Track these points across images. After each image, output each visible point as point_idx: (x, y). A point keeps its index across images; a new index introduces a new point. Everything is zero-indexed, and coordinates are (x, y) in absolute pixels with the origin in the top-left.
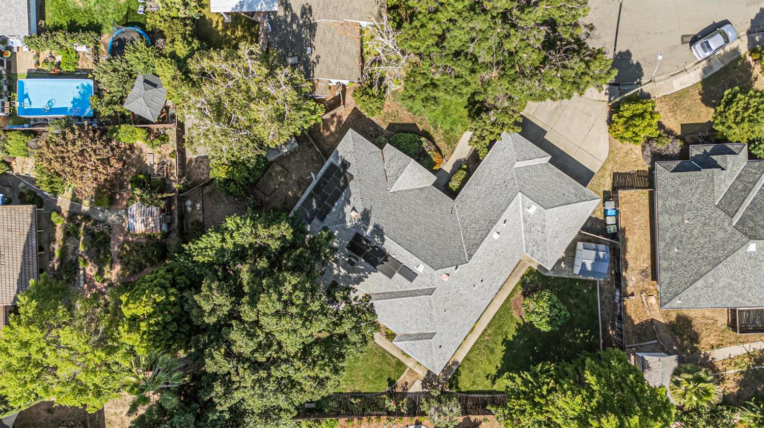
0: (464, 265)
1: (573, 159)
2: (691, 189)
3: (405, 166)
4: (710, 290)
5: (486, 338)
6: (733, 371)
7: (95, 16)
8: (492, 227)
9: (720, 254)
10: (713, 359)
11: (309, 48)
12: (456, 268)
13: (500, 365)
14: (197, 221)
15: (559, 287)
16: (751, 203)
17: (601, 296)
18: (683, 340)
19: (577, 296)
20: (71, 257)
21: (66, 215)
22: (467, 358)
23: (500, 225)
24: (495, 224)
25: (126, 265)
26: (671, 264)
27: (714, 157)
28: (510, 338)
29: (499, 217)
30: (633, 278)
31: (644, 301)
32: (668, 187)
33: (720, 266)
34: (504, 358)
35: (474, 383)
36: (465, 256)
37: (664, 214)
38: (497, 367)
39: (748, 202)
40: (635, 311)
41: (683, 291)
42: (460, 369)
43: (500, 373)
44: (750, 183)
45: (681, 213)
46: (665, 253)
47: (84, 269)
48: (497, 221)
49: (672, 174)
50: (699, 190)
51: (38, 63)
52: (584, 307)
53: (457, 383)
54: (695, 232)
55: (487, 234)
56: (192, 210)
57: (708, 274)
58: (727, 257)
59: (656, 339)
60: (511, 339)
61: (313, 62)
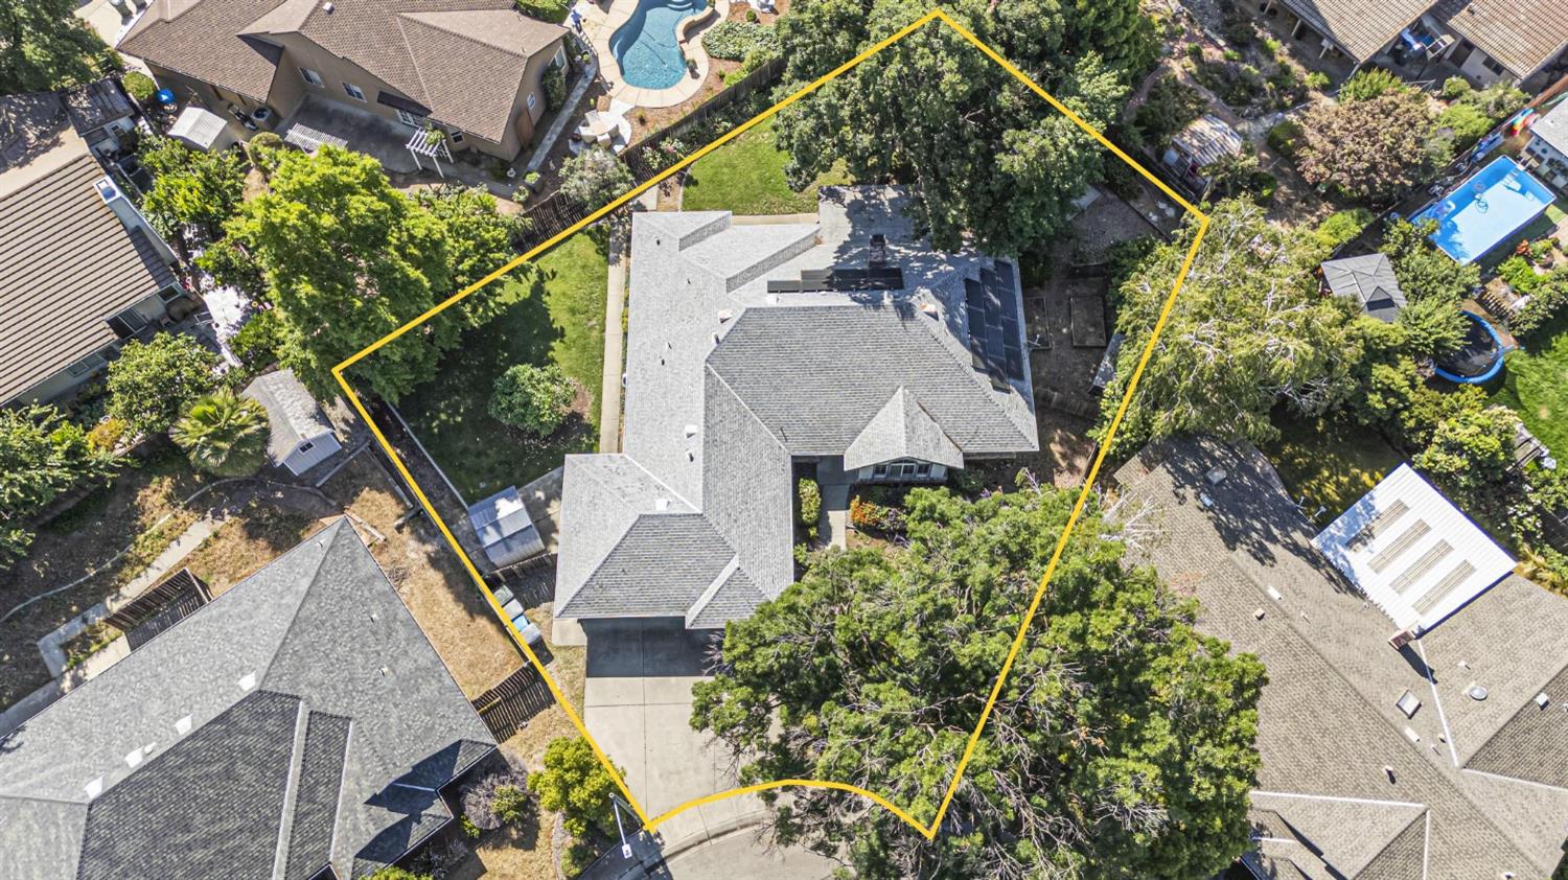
0: (708, 353)
1: (644, 675)
2: (409, 727)
3: (909, 440)
4: (279, 589)
5: (594, 322)
6: (161, 522)
7: (1556, 363)
8: (707, 436)
9: (298, 645)
10: (203, 519)
11: (1208, 502)
12: (717, 340)
13: (546, 299)
14: (1136, 198)
15: (530, 461)
16: (287, 773)
17: (452, 494)
18: (273, 515)
19: (491, 470)
20: (1254, 53)
21: (1312, 94)
22: (603, 278)
23: (697, 447)
24: (706, 443)
25: (1176, 87)
26: (370, 590)
27: (398, 817)
28: (555, 344)
29: (707, 457)
30: (413, 555)
31: (373, 531)
32: (450, 713)
33: (287, 625)
34: (545, 312)
35: (570, 254)
36: (717, 369)
37: (430, 665)
38: (548, 294)
39: (294, 769)
40: (380, 506)
41: (325, 559)
42: (602, 259)
43: (538, 289)
44: (306, 814)
45: (401, 680)
46: (390, 603)
47: (1219, 48)
48: (705, 448)
49: (458, 739)
50: (394, 732)
51: (1556, 244)
52: (469, 461)
53: (593, 239)
54: (360, 659)
55: (706, 421)
56: (1157, 208)
57: (299, 603)
58: (283, 643)
59: (319, 488)
60: (553, 344)
61: (1182, 486)
